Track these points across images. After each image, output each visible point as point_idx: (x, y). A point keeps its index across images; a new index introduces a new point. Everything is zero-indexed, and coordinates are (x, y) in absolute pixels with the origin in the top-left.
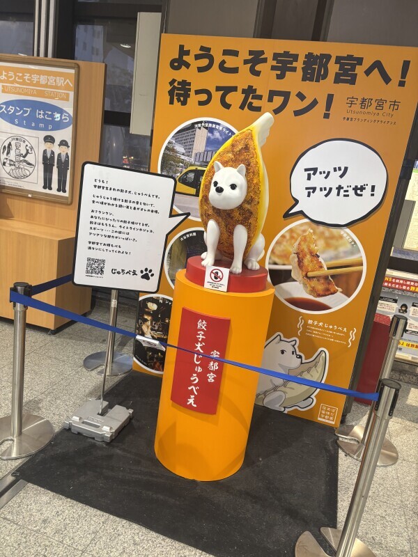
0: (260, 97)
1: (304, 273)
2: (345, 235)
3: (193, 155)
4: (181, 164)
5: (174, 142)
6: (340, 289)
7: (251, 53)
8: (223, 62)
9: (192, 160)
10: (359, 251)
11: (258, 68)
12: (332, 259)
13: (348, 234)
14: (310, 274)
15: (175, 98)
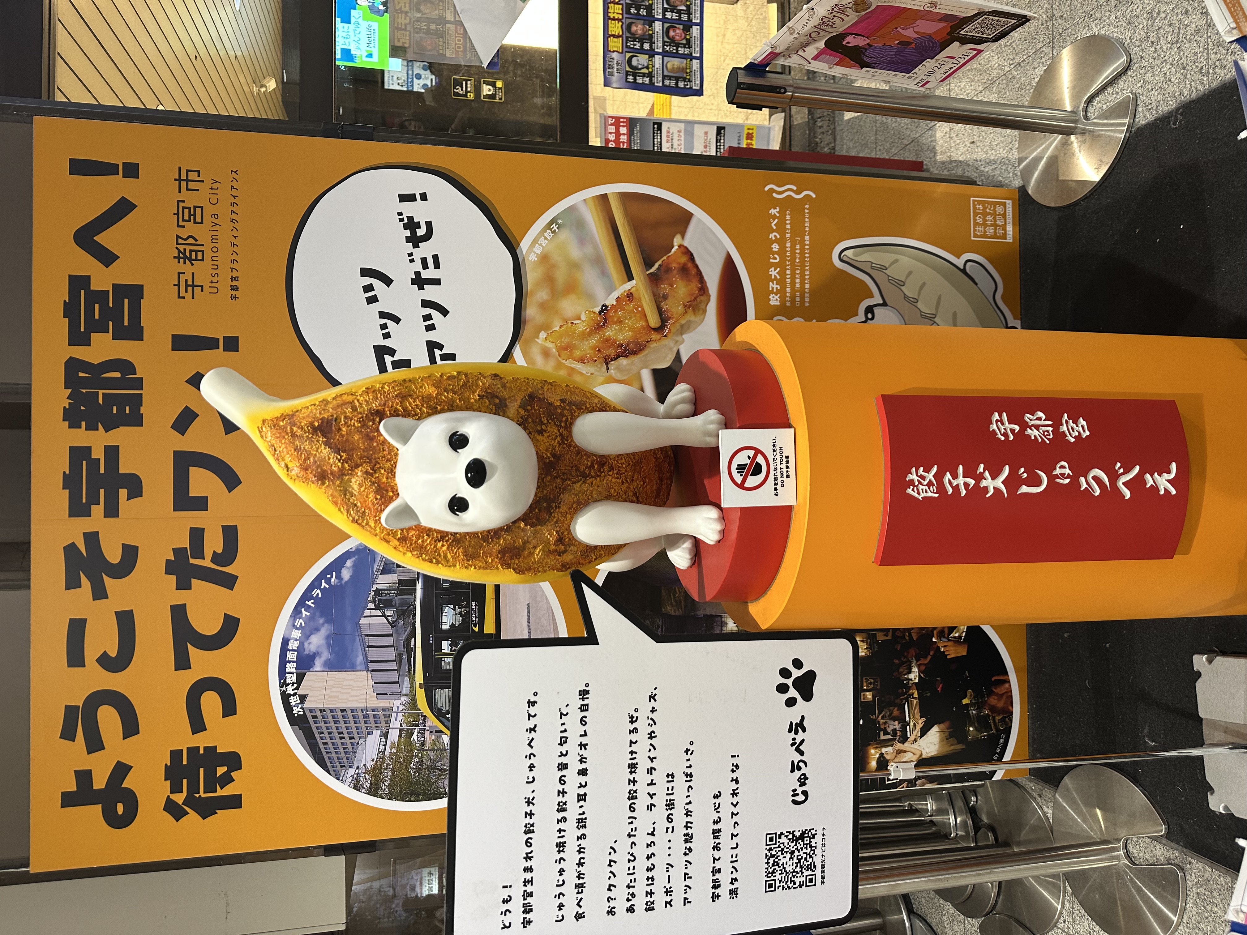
0: (197, 535)
1: (654, 336)
2: (538, 250)
3: (384, 703)
4: (415, 737)
5: (351, 772)
6: (677, 241)
7: (72, 583)
8: (105, 661)
9: (398, 704)
10: (572, 209)
11: (114, 556)
12: (604, 273)
13: (535, 242)
14: (654, 321)
15: (220, 792)
